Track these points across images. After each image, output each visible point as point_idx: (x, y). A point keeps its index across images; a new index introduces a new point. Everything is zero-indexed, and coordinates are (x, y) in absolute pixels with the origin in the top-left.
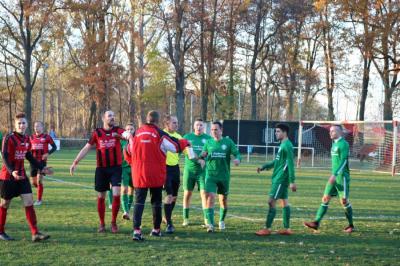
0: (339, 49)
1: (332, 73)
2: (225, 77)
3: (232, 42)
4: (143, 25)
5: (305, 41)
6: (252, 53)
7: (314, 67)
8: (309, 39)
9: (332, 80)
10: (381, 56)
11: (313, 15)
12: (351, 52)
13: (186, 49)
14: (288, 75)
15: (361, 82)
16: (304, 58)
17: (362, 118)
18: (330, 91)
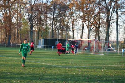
0: (76, 19)
1: (74, 26)
2: (44, 27)
3: (46, 17)
4: (21, 11)
5: (66, 17)
6: (52, 20)
7: (69, 24)
8: (67, 16)
9: (74, 28)
10: (87, 21)
11: (68, 10)
12: (79, 20)
13: (34, 18)
14: (61, 26)
15: (82, 29)
16: (66, 22)
17: (82, 39)
18: (73, 31)
